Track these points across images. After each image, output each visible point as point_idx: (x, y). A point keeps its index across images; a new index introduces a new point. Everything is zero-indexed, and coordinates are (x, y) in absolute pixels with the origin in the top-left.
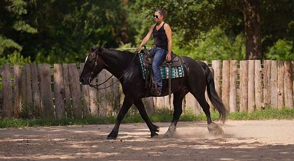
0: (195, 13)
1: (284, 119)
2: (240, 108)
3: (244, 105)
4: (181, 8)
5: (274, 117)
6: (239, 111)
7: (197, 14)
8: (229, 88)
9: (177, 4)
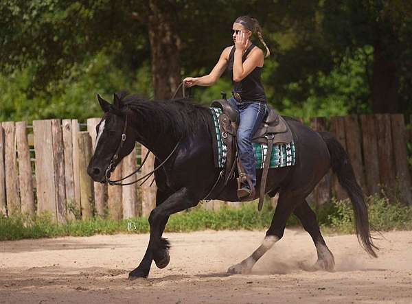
0: (55, 28)
1: (224, 228)
2: (143, 210)
3: (150, 204)
4: (25, 17)
5: (207, 226)
6: (140, 215)
7: (58, 30)
8: (122, 171)
9: (18, 9)
